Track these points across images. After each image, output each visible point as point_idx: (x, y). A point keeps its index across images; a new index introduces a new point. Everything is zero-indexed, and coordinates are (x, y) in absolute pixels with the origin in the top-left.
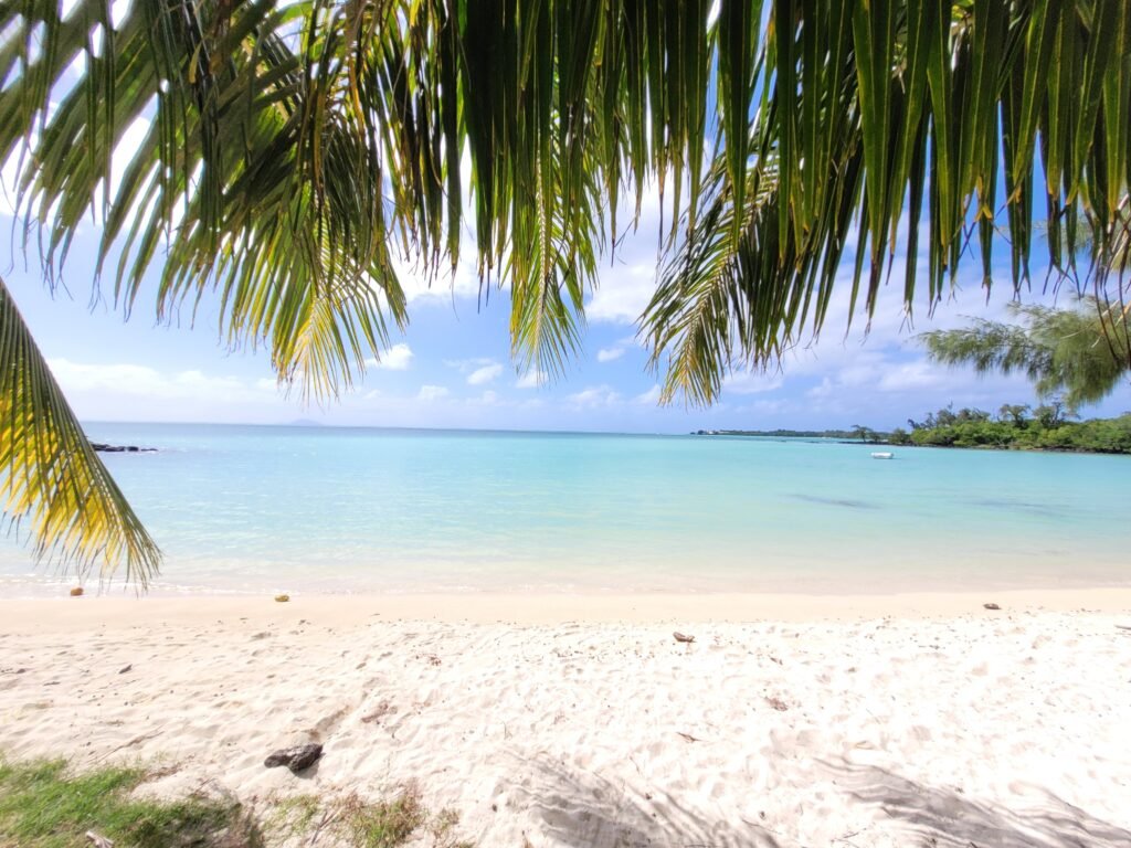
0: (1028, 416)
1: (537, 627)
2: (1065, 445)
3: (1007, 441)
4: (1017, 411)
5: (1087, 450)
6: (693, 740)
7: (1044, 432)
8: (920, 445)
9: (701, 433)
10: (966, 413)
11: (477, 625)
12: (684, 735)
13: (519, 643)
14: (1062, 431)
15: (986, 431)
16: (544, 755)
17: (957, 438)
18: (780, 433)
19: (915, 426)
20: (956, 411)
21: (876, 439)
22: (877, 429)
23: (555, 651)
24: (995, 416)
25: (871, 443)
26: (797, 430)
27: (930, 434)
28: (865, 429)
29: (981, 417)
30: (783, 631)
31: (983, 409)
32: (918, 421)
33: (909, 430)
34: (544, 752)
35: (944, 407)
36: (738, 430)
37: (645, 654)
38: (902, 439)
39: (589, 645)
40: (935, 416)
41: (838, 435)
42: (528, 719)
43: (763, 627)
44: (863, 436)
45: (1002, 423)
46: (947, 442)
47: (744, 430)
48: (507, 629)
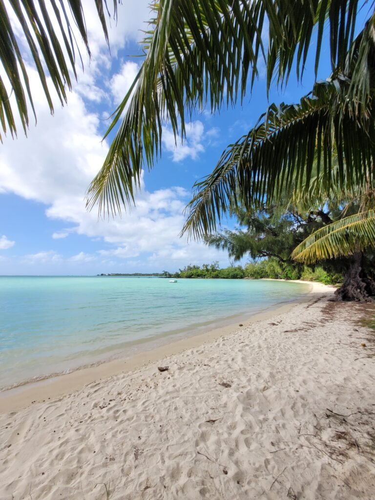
0: (209, 268)
1: (70, 395)
2: (217, 277)
3: (204, 276)
4: (207, 266)
5: (221, 278)
6: (214, 421)
7: (212, 273)
8: (183, 278)
9: (102, 275)
10: (194, 266)
11: (13, 414)
12: (209, 421)
13: (63, 412)
14: (216, 272)
15: (200, 273)
16: (148, 490)
17: (193, 275)
18: (136, 275)
19: (181, 271)
20: (192, 266)
21: (170, 276)
22: (171, 273)
23: (95, 406)
24: (202, 268)
25: (168, 277)
26: (143, 273)
27: (185, 275)
28: (167, 272)
29: (198, 268)
30: (197, 351)
31: (199, 265)
32: (182, 269)
33: (180, 273)
34: (147, 488)
35: (189, 265)
36: (119, 273)
37: (152, 385)
38: (178, 276)
39: (116, 393)
40: (187, 268)
41: (156, 275)
42: (115, 467)
43: (189, 352)
44: (166, 275)
45: (203, 270)
46: (190, 277)
47: (122, 273)
48: (45, 406)
